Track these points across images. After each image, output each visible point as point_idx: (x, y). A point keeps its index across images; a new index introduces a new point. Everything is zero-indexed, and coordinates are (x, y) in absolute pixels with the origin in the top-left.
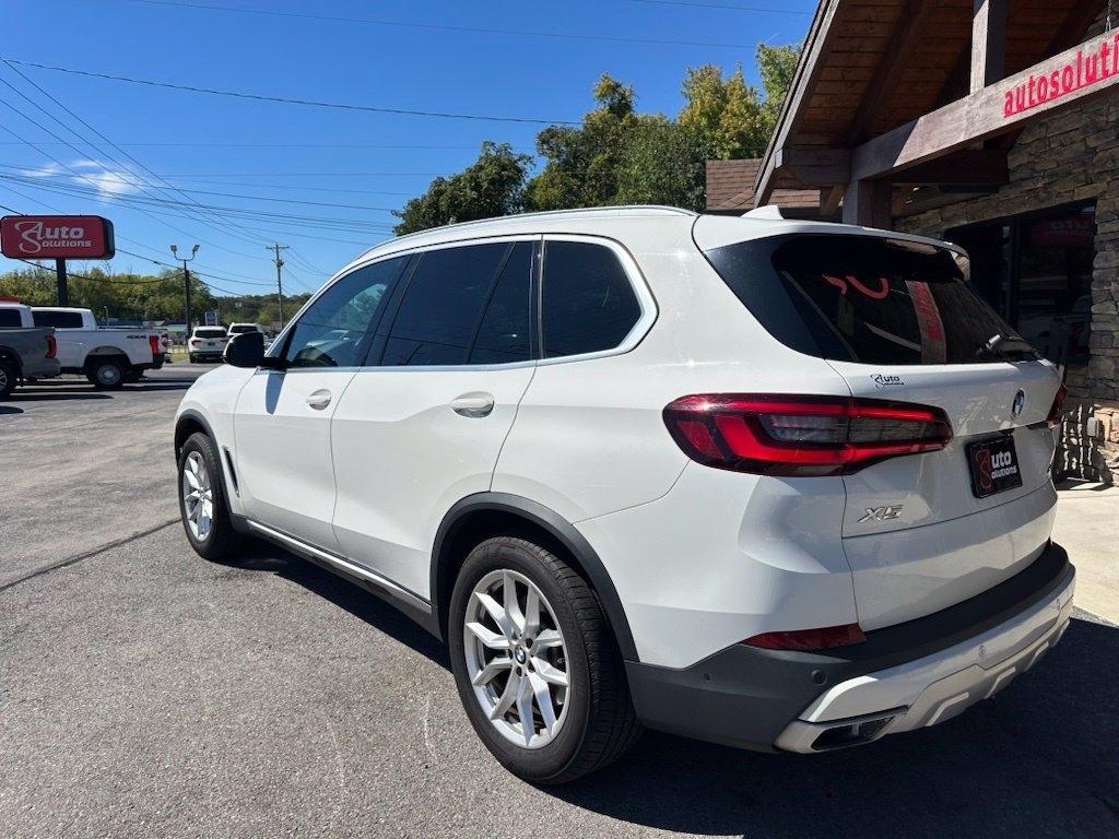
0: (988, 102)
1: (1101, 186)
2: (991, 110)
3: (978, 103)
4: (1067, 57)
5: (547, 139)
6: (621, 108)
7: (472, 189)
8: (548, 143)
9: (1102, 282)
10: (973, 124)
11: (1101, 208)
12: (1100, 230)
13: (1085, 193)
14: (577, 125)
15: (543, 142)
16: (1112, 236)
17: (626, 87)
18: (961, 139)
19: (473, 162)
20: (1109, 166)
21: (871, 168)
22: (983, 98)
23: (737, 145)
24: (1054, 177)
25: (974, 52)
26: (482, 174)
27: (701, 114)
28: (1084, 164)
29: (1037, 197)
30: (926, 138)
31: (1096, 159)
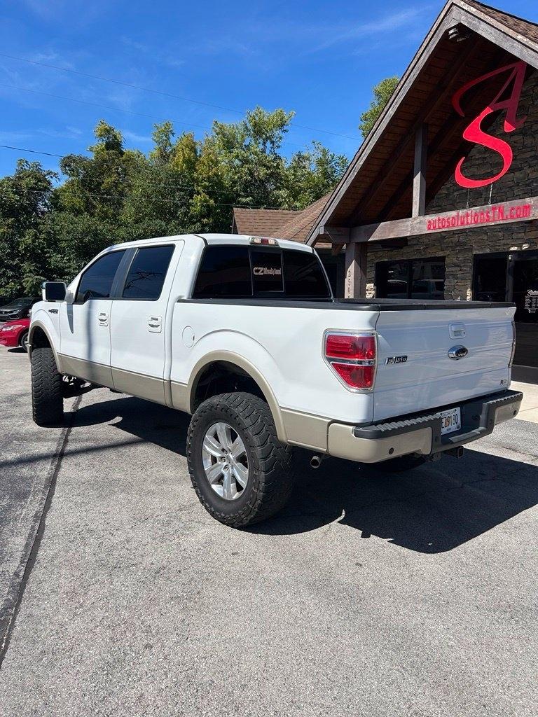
0: (420, 223)
1: (448, 252)
2: (421, 226)
3: (415, 222)
4: (453, 213)
5: (68, 163)
6: (114, 145)
7: (15, 193)
8: (69, 166)
9: (449, 291)
10: (414, 230)
11: (447, 261)
12: (447, 270)
13: (440, 254)
14: (92, 157)
15: (66, 165)
16: (452, 273)
17: (116, 131)
18: (408, 235)
19: (12, 174)
20: (451, 244)
21: (361, 240)
22: (418, 220)
23: (207, 184)
24: (427, 246)
25: (414, 201)
26: (23, 183)
27: (184, 162)
28: (440, 242)
29: (420, 253)
30: (391, 231)
31: (445, 241)
